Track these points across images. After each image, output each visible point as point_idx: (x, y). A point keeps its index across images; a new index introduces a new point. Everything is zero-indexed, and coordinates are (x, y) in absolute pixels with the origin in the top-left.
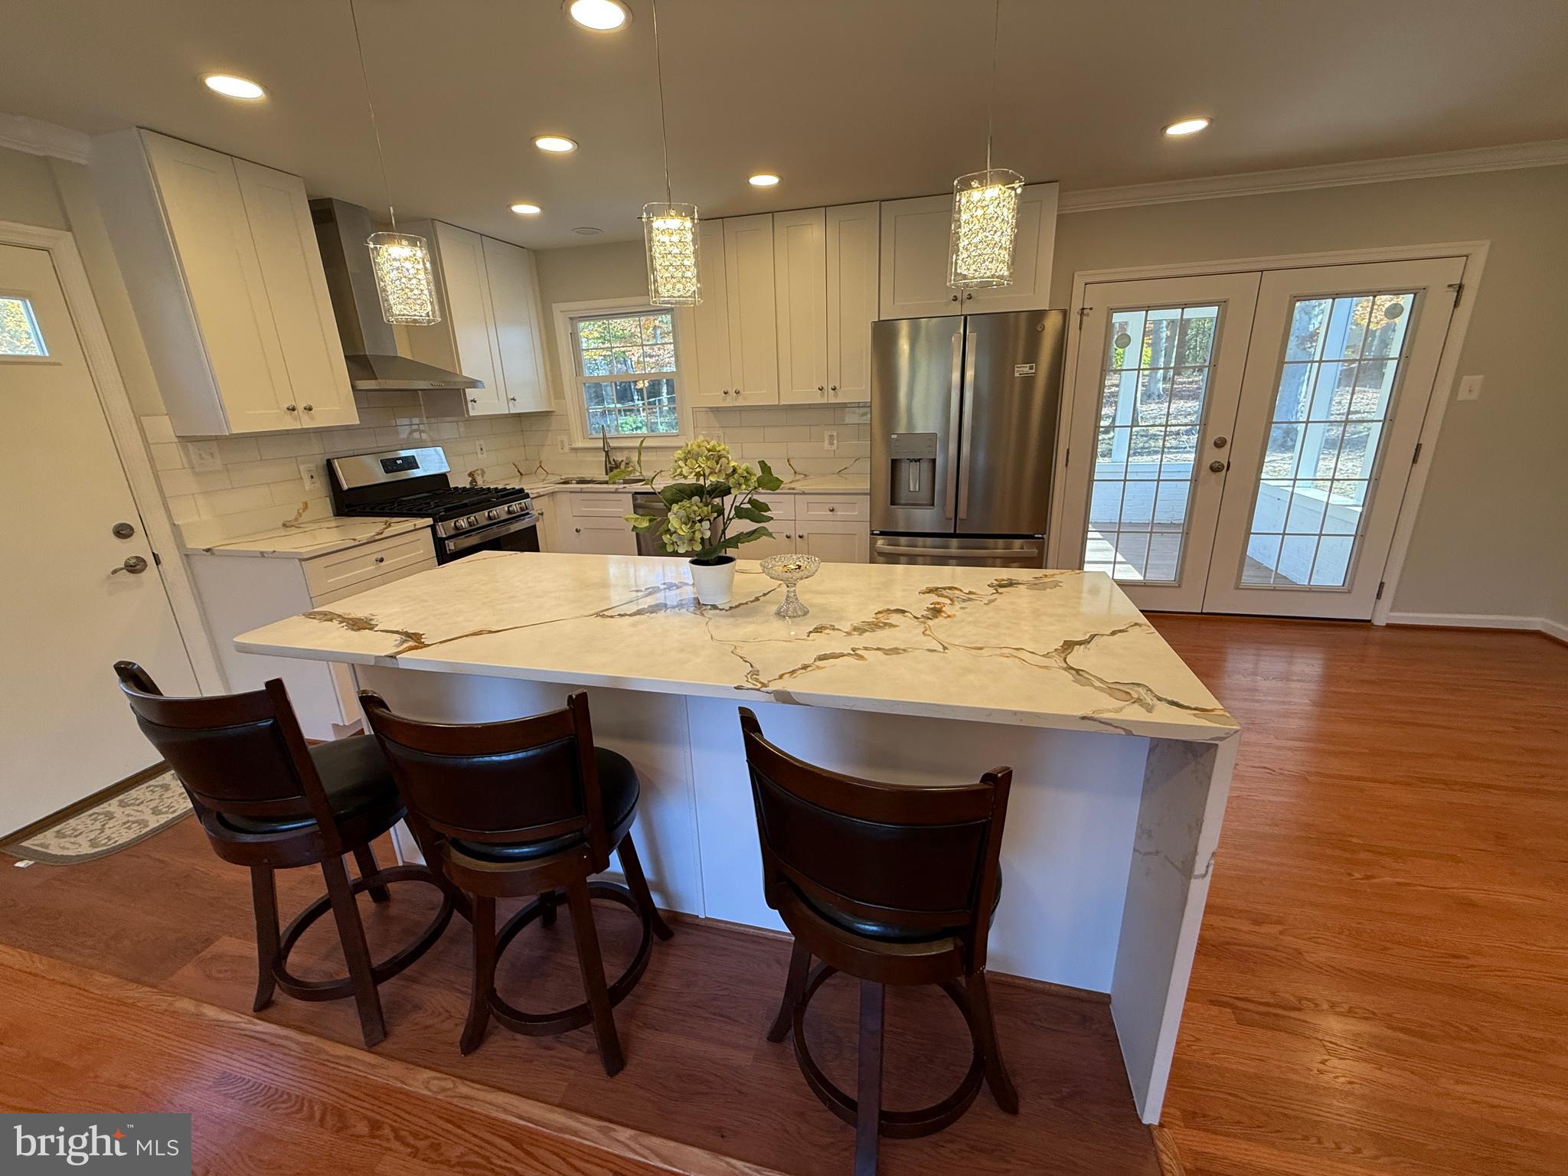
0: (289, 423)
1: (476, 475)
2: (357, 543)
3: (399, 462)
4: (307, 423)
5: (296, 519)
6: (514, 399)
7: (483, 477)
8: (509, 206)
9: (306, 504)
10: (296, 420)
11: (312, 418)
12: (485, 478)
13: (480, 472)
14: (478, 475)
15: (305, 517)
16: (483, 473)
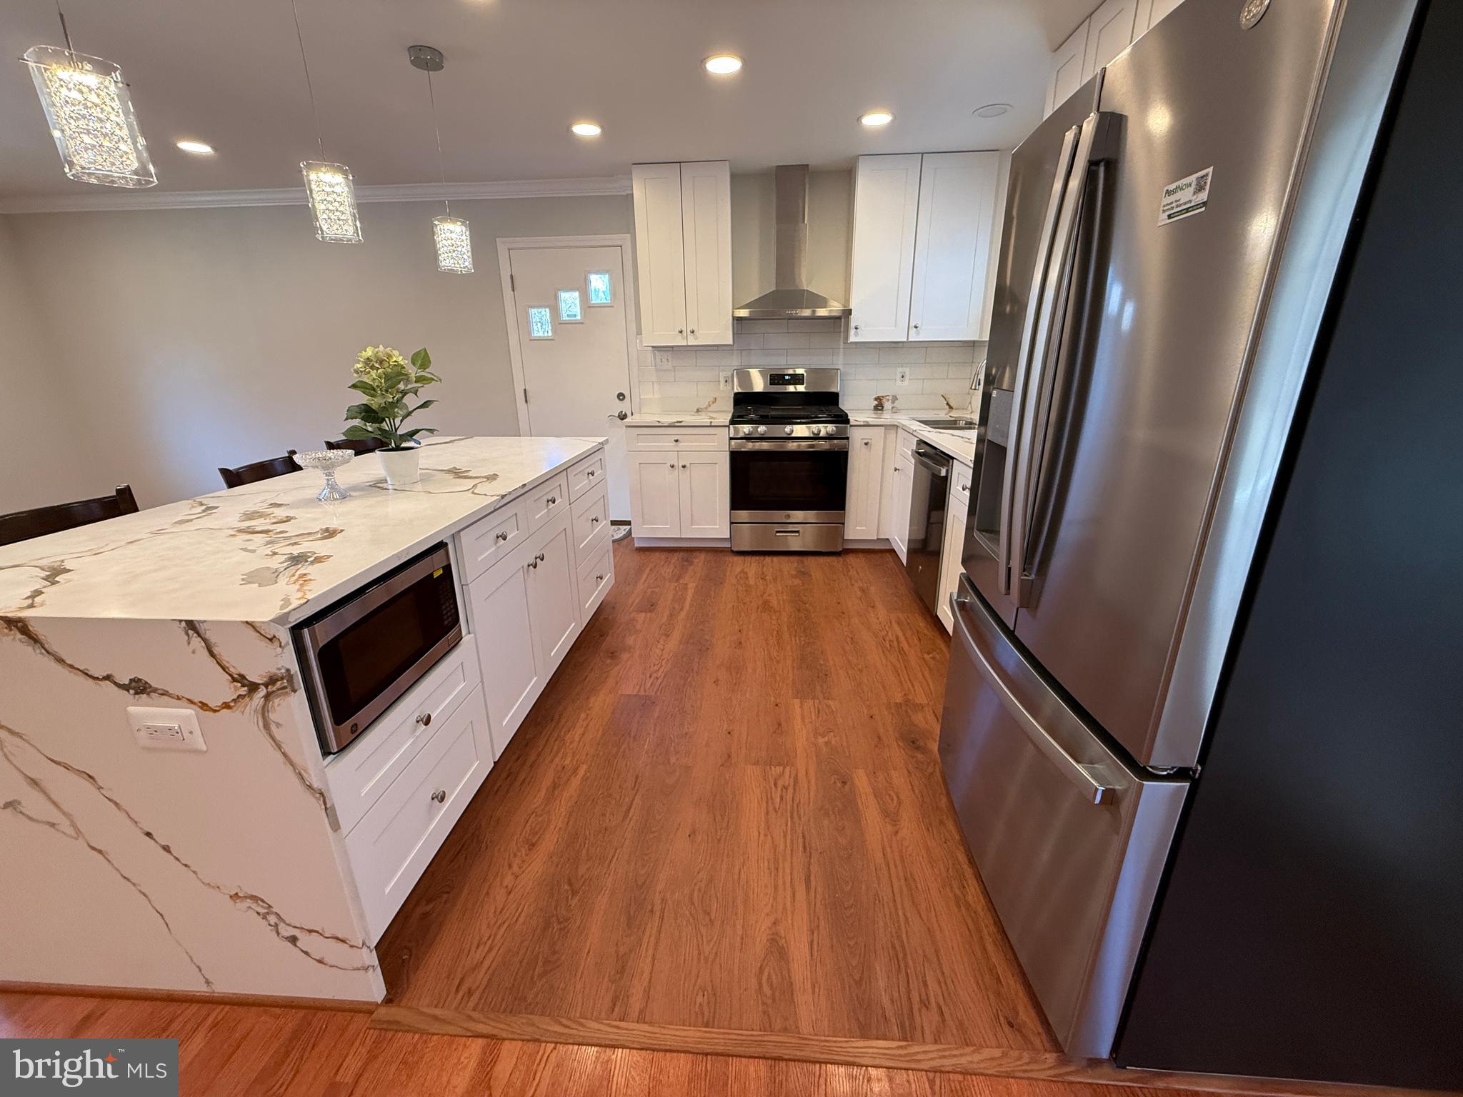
0: (680, 341)
1: (884, 400)
2: (660, 424)
3: (787, 377)
4: (692, 342)
5: (706, 408)
6: (916, 327)
7: (893, 402)
8: (859, 119)
9: (715, 399)
10: (684, 339)
11: (696, 339)
12: (895, 404)
13: (890, 398)
14: (888, 400)
15: (713, 407)
16: (895, 399)
